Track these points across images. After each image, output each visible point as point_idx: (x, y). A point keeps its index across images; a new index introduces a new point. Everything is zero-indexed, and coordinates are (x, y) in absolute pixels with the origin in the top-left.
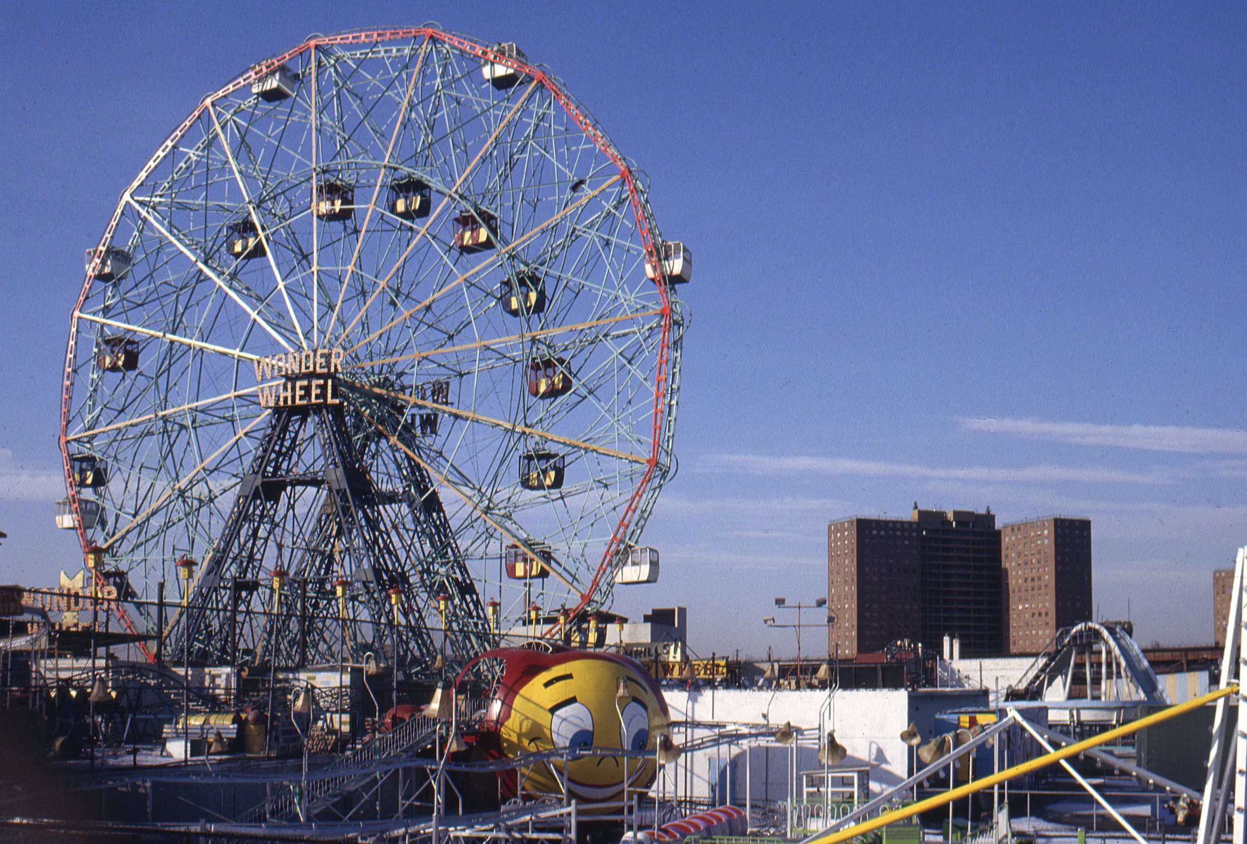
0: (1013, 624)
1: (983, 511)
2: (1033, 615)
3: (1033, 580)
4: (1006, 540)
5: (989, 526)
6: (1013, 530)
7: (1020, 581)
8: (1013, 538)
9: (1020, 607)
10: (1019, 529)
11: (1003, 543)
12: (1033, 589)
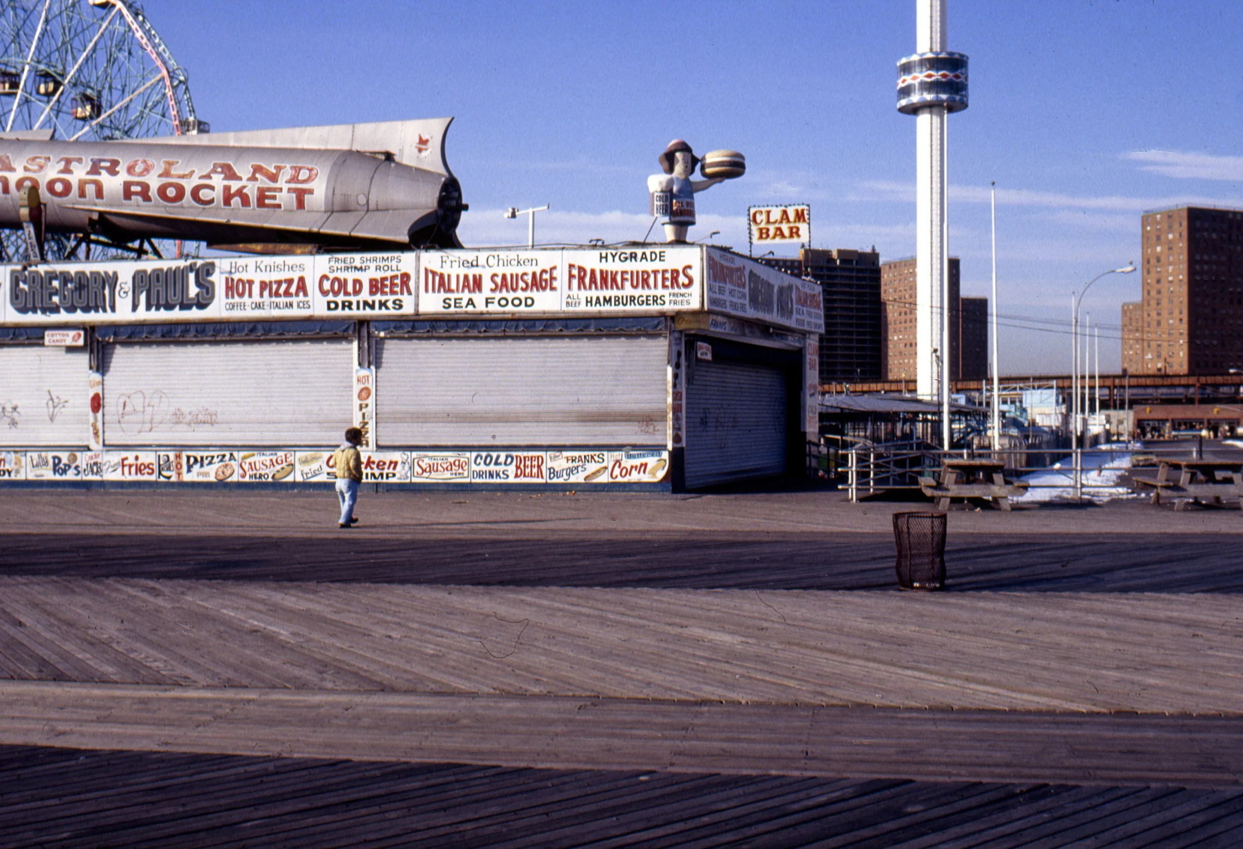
0: (890, 353)
1: (868, 250)
2: (906, 345)
3: (906, 313)
4: (885, 277)
5: (874, 263)
6: (890, 267)
7: (896, 315)
8: (891, 275)
9: (896, 338)
10: (895, 267)
11: (882, 279)
12: (905, 322)
